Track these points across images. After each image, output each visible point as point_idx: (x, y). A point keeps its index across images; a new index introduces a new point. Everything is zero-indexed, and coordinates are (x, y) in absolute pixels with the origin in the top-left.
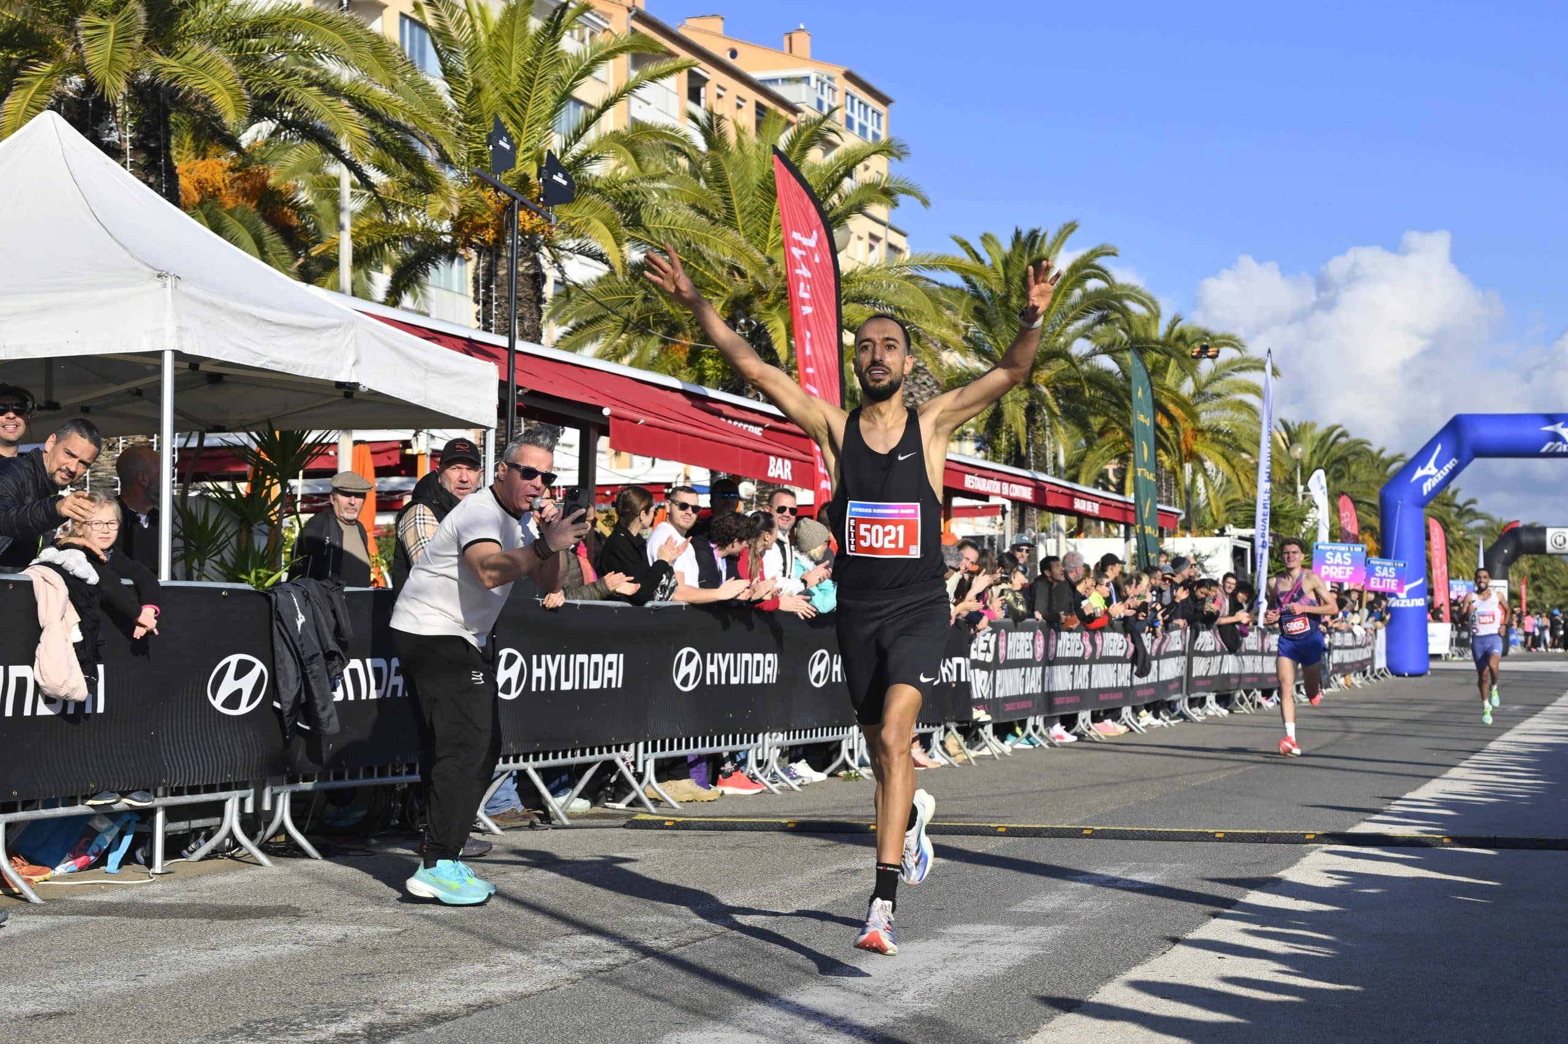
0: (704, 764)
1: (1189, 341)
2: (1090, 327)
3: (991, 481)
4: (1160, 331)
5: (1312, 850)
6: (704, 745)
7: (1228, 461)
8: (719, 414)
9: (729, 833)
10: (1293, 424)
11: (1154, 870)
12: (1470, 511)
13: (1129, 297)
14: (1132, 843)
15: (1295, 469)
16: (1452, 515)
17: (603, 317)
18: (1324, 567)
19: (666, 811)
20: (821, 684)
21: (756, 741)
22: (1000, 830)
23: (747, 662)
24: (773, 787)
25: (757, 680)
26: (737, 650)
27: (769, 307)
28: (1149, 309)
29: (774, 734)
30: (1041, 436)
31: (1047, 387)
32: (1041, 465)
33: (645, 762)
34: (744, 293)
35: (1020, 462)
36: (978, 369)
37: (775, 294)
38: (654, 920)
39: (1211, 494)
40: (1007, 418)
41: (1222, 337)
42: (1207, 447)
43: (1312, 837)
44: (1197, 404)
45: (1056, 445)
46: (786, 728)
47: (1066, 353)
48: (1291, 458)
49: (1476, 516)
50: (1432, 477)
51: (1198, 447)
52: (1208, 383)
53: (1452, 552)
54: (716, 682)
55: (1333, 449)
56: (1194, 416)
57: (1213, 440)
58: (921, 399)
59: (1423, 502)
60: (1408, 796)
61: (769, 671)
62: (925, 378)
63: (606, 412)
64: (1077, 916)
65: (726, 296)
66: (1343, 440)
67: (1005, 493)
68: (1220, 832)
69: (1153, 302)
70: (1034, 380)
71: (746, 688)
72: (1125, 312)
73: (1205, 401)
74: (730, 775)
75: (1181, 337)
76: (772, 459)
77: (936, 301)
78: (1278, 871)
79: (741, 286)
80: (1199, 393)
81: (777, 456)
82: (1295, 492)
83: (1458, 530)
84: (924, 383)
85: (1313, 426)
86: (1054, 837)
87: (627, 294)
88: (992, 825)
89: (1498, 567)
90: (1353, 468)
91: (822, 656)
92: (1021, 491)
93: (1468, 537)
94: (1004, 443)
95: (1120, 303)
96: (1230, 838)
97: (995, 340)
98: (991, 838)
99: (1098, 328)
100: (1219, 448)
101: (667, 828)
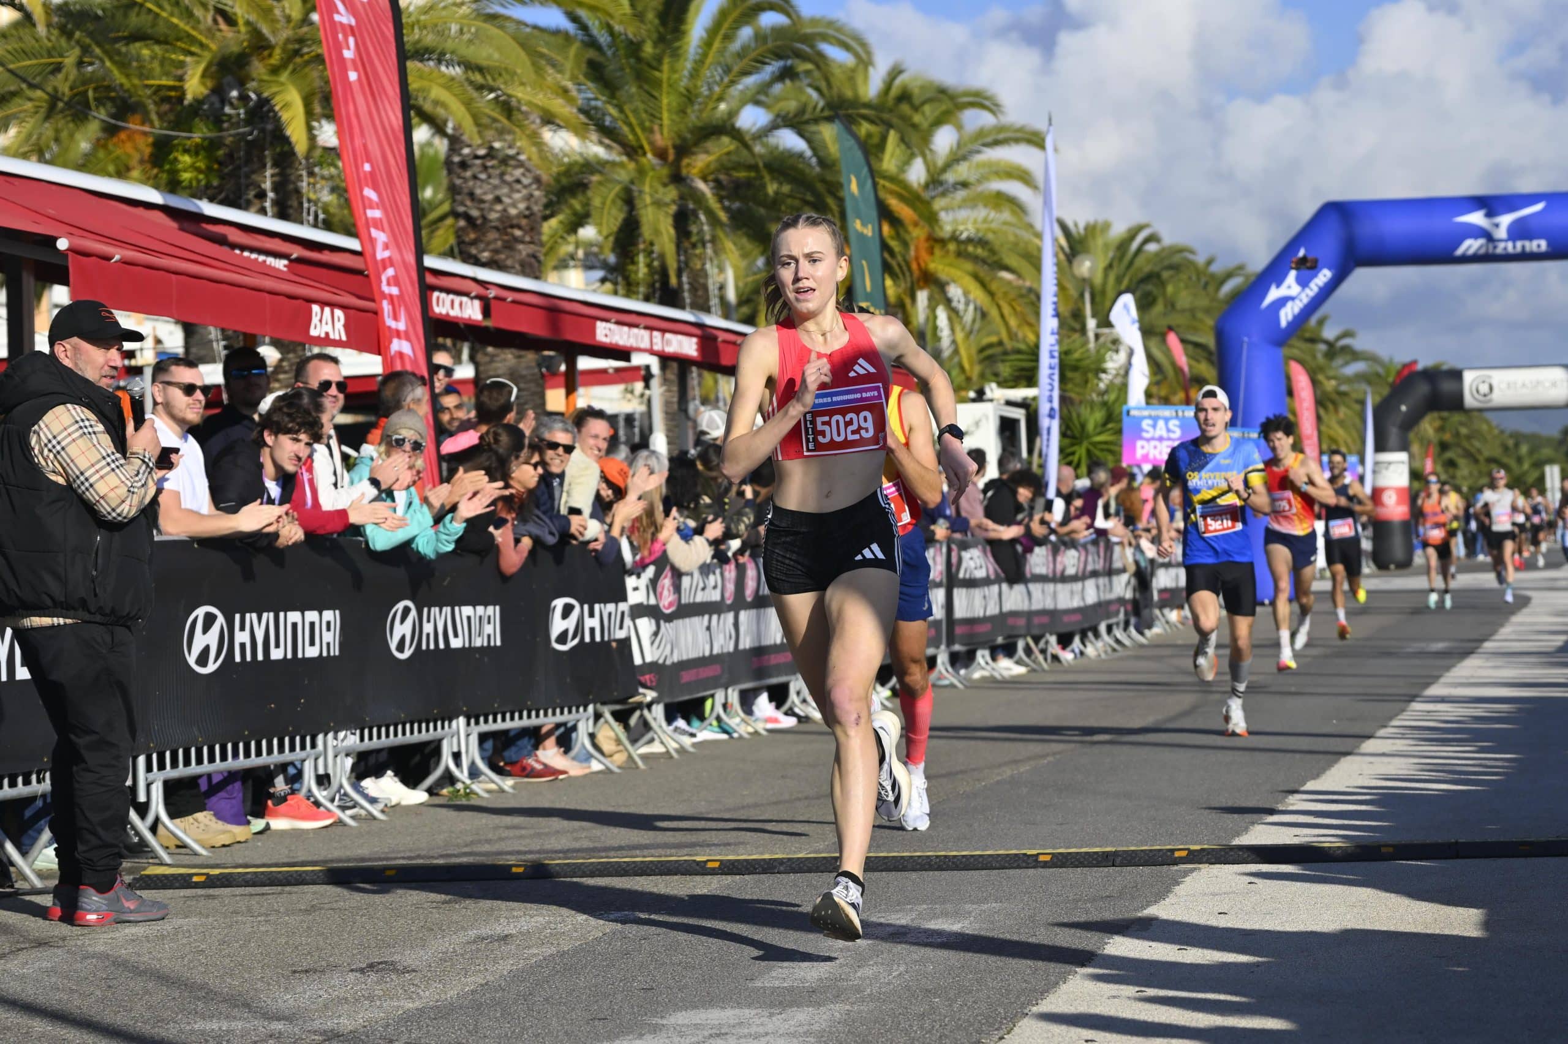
0: (238, 785)
1: (917, 101)
2: (764, 88)
3: (635, 330)
4: (872, 87)
5: (1186, 873)
6: (236, 755)
7: (983, 285)
8: (222, 241)
9: (295, 889)
10: (1076, 225)
11: (957, 915)
12: (1346, 349)
13: (825, 38)
14: (914, 875)
15: (1082, 295)
16: (1319, 356)
17: (14, 94)
18: (1139, 443)
19: (187, 860)
20: (407, 654)
21: (314, 745)
22: (710, 865)
23: (295, 625)
24: (346, 816)
25: (312, 652)
26: (281, 605)
27: (275, 71)
28: (857, 55)
29: (341, 735)
30: (699, 257)
31: (705, 179)
32: (701, 301)
33: (148, 786)
34: (235, 49)
35: (671, 298)
36: (596, 156)
37: (284, 50)
38: (215, 1026)
39: (960, 336)
40: (646, 232)
41: (967, 94)
42: (951, 265)
43: (1184, 854)
44: (933, 198)
45: (721, 269)
46: (359, 725)
47: (733, 126)
48: (1074, 276)
49: (1354, 355)
50: (1292, 299)
51: (938, 266)
52: (948, 166)
53: (1322, 412)
54: (249, 658)
55: (1140, 261)
56: (932, 218)
57: (959, 254)
58: (514, 205)
59: (1282, 338)
60: (1310, 786)
61: (328, 637)
62: (518, 172)
63: (62, 244)
64: (858, 990)
65: (207, 56)
66: (1152, 247)
67: (657, 347)
68: (1045, 852)
69: (864, 45)
70: (684, 172)
71: (295, 665)
72: (820, 61)
73: (944, 194)
74: (284, 799)
75: (905, 96)
76: (316, 308)
77: (534, 55)
78: (1144, 908)
79: (232, 39)
80: (935, 181)
81: (323, 304)
82: (1083, 330)
83: (1329, 378)
84: (518, 181)
85: (1107, 226)
86: (795, 872)
87: (50, 56)
88: (698, 859)
89: (1393, 433)
90: (1170, 289)
91: (406, 611)
92: (680, 343)
93: (1344, 388)
94: (641, 269)
95: (812, 47)
96: (1061, 861)
97: (621, 110)
98: (698, 878)
99: (778, 88)
100: (969, 266)
101: (197, 885)
